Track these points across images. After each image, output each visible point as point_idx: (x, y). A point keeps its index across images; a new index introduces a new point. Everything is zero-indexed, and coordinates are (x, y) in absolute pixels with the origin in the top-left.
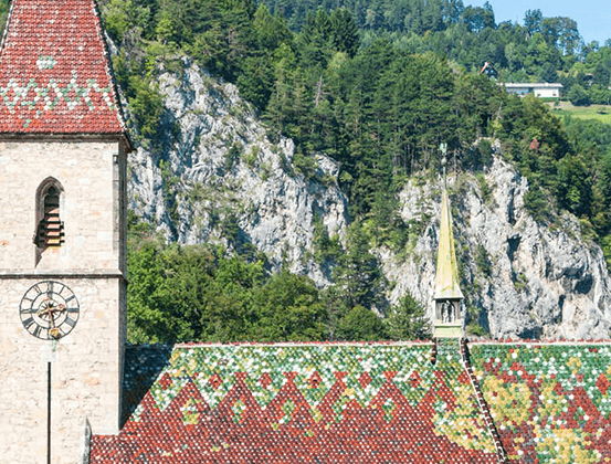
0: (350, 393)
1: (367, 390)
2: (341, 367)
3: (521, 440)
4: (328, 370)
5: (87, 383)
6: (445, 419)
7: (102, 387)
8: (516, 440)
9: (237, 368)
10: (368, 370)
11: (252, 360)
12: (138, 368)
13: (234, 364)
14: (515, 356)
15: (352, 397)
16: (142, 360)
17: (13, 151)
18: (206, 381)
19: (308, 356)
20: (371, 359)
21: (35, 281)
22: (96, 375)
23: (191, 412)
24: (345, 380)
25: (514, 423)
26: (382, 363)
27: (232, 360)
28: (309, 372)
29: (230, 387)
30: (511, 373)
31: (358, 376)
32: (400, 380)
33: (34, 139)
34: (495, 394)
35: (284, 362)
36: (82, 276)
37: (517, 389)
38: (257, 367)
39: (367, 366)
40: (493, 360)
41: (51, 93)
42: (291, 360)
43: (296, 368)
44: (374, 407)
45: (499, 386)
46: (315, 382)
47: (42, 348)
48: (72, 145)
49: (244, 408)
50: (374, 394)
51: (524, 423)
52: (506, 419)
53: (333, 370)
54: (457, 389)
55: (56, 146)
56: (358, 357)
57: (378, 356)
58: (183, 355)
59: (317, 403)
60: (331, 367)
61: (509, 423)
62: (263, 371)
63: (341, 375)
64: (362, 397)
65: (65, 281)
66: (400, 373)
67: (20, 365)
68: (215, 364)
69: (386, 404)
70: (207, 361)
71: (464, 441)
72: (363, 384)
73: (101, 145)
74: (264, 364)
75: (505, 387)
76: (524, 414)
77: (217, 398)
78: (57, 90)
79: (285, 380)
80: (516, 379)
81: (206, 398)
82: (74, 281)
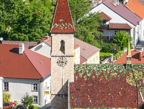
0: (112, 74)
1: (115, 74)
2: (111, 69)
3: (141, 82)
4: (108, 69)
5: (69, 74)
6: (128, 79)
7: (71, 74)
8: (140, 82)
9: (93, 69)
10: (115, 70)
11: (95, 67)
12: (76, 69)
13: (93, 68)
14: (140, 67)
15: (113, 75)
16: (77, 67)
17: (56, 36)
18: (88, 72)
19: (105, 67)
20: (116, 67)
21: (60, 57)
22: (70, 72)
23: (85, 78)
24: (111, 72)
25: (140, 79)
26: (118, 68)
27: (92, 68)
28: (105, 70)
29: (92, 73)
30: (139, 70)
31: (113, 71)
32: (121, 71)
33: (60, 34)
34: (137, 74)
35: (101, 68)
36: (68, 56)
37: (140, 73)
38: (96, 69)
39: (115, 69)
40: (136, 67)
41: (62, 26)
42: (102, 67)
43: (103, 69)
44: (116, 77)
45: (137, 72)
46: (106, 72)
47: (61, 68)
48: (66, 34)
49: (94, 77)
50: (116, 74)
51: (141, 79)
52: (138, 78)
53: (109, 70)
54: (130, 73)
55: (63, 35)
56: (113, 67)
57: (117, 67)
58: (84, 66)
59: (107, 76)
60: (109, 69)
61: (139, 79)
62: (98, 70)
63: (111, 70)
64: (114, 75)
65: (65, 57)
66: (121, 70)
67: (58, 71)
68: (89, 68)
69: (118, 76)
70: (88, 68)
71: (131, 84)
72: (114, 72)
73: (71, 35)
74: (98, 68)
75: (138, 72)
76: (141, 77)
77: (90, 75)
78: (63, 25)
79: (101, 71)
80: (140, 71)
81: (88, 75)
82: (66, 57)
